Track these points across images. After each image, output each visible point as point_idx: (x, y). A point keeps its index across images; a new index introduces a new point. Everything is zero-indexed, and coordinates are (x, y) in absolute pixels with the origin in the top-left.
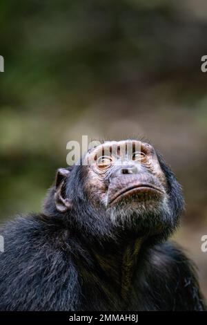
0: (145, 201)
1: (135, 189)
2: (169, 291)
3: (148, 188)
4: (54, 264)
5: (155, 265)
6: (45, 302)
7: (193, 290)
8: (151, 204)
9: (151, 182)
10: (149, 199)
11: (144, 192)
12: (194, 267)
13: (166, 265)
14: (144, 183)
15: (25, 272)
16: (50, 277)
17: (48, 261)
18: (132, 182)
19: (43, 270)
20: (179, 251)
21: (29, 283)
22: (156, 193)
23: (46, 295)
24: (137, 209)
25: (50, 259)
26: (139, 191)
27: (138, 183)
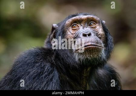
0: (93, 53)
1: (88, 47)
2: (107, 87)
3: (95, 46)
4: (46, 69)
5: (100, 74)
6: (41, 88)
7: (118, 87)
8: (96, 54)
9: (96, 43)
10: (95, 52)
11: (93, 48)
12: (119, 77)
13: (105, 75)
14: (93, 44)
15: (31, 73)
16: (44, 76)
17: (43, 68)
18: (87, 43)
19: (41, 72)
20: (112, 69)
21: (34, 78)
22: (98, 49)
23: (42, 84)
24: (88, 56)
25: (44, 67)
26: (90, 48)
27: (90, 43)
